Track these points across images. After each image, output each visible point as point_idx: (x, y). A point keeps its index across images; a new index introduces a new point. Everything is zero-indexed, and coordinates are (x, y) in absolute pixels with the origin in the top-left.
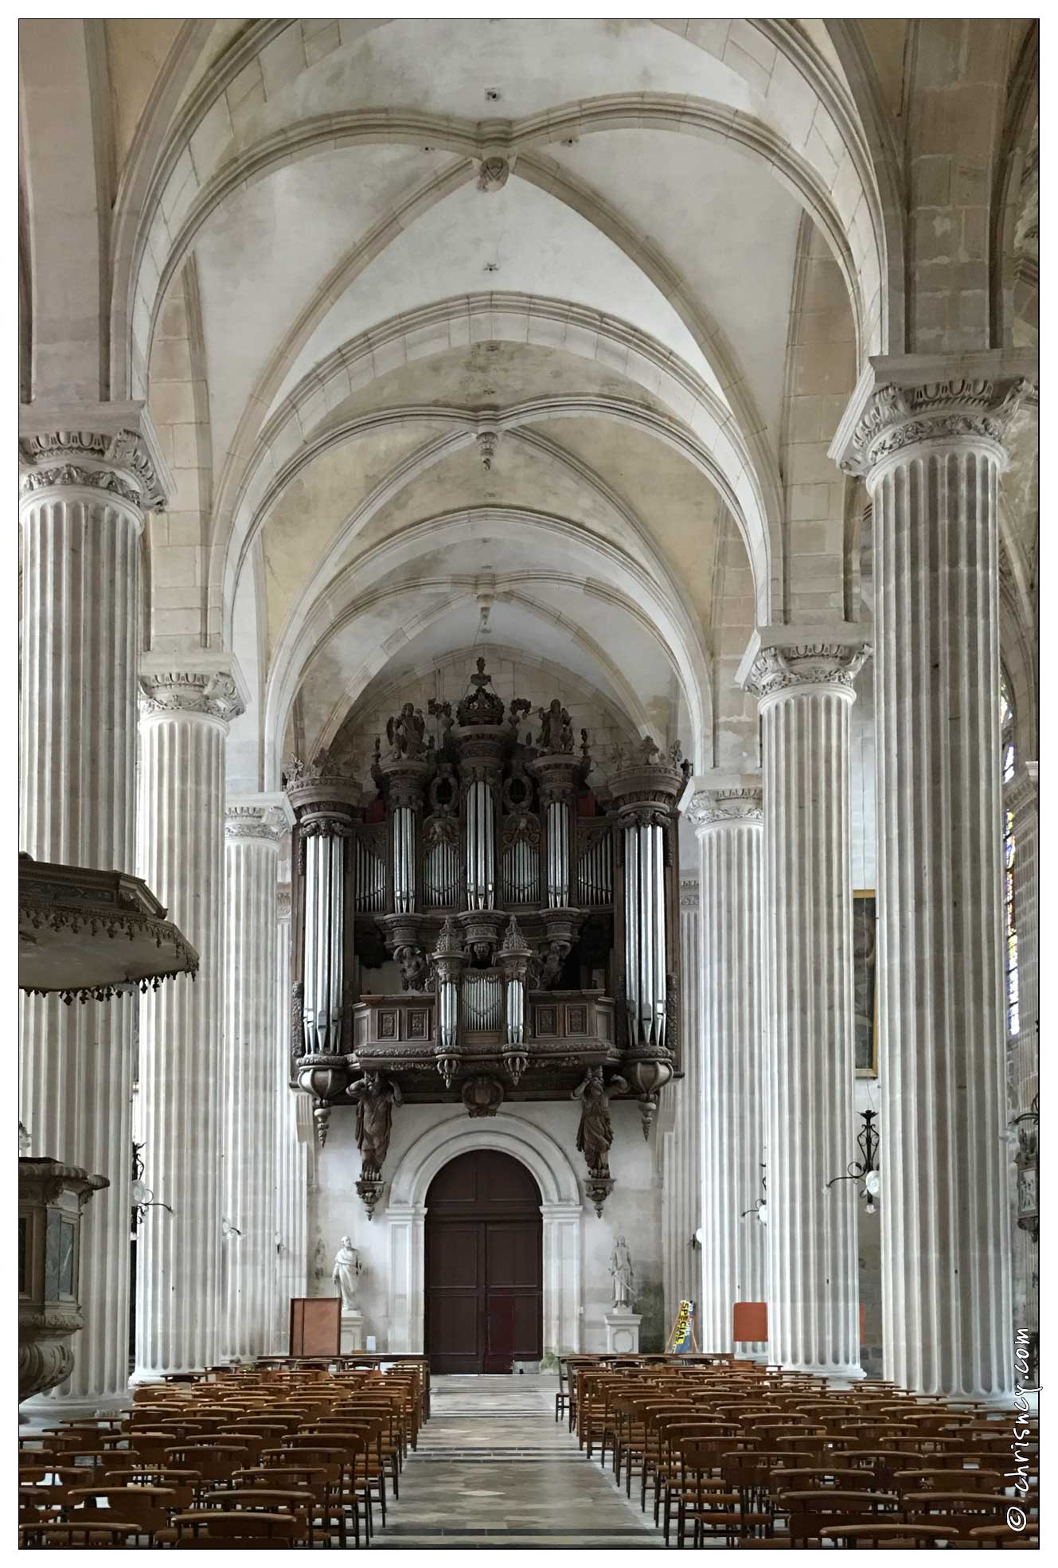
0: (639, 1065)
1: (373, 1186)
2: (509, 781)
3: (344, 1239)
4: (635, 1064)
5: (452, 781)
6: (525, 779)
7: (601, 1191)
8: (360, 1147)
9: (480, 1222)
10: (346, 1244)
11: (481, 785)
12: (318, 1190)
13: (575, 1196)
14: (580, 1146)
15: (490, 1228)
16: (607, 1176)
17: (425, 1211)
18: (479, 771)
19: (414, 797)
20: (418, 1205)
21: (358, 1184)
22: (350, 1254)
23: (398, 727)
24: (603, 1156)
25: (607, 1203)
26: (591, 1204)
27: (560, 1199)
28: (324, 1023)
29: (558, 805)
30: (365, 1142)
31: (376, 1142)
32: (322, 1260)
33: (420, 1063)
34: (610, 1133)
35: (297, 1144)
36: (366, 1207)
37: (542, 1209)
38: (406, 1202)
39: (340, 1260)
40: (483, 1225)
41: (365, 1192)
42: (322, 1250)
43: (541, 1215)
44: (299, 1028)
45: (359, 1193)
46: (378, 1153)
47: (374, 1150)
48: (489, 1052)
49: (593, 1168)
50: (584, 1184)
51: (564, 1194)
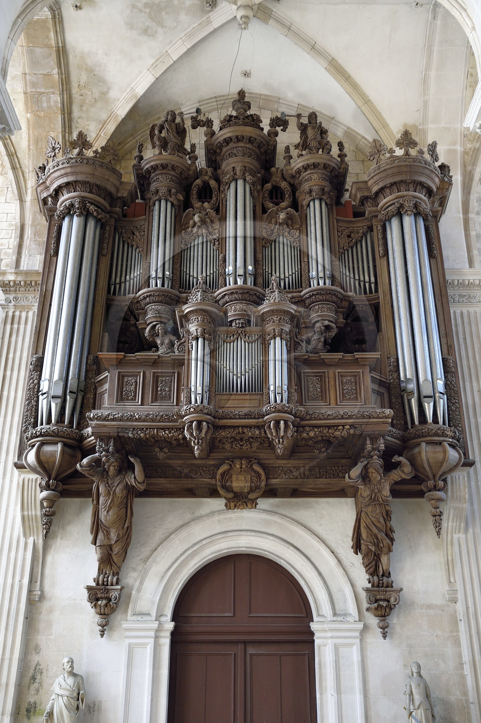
0: (423, 445)
1: (108, 591)
2: (268, 186)
3: (66, 660)
4: (419, 444)
5: (213, 183)
6: (284, 185)
7: (384, 604)
8: (94, 542)
9: (237, 642)
10: (67, 667)
11: (240, 183)
12: (42, 597)
13: (352, 608)
14: (357, 547)
15: (251, 650)
16: (390, 585)
17: (171, 626)
18: (238, 169)
19: (173, 191)
20: (162, 619)
21: (89, 588)
22: (70, 681)
23: (160, 132)
24: (384, 559)
25: (394, 620)
26: (373, 621)
27: (335, 614)
28: (60, 392)
29: (317, 202)
30: (100, 536)
31: (113, 536)
32: (38, 691)
33: (164, 429)
34: (392, 531)
35: (22, 540)
36: (97, 618)
37: (314, 626)
38: (149, 614)
39: (57, 690)
40: (241, 647)
41: (97, 600)
42: (38, 677)
43: (312, 634)
44: (33, 402)
45: (90, 600)
46: (116, 549)
47: (110, 547)
48: (247, 416)
49: (372, 574)
50: (363, 595)
51: (339, 607)
